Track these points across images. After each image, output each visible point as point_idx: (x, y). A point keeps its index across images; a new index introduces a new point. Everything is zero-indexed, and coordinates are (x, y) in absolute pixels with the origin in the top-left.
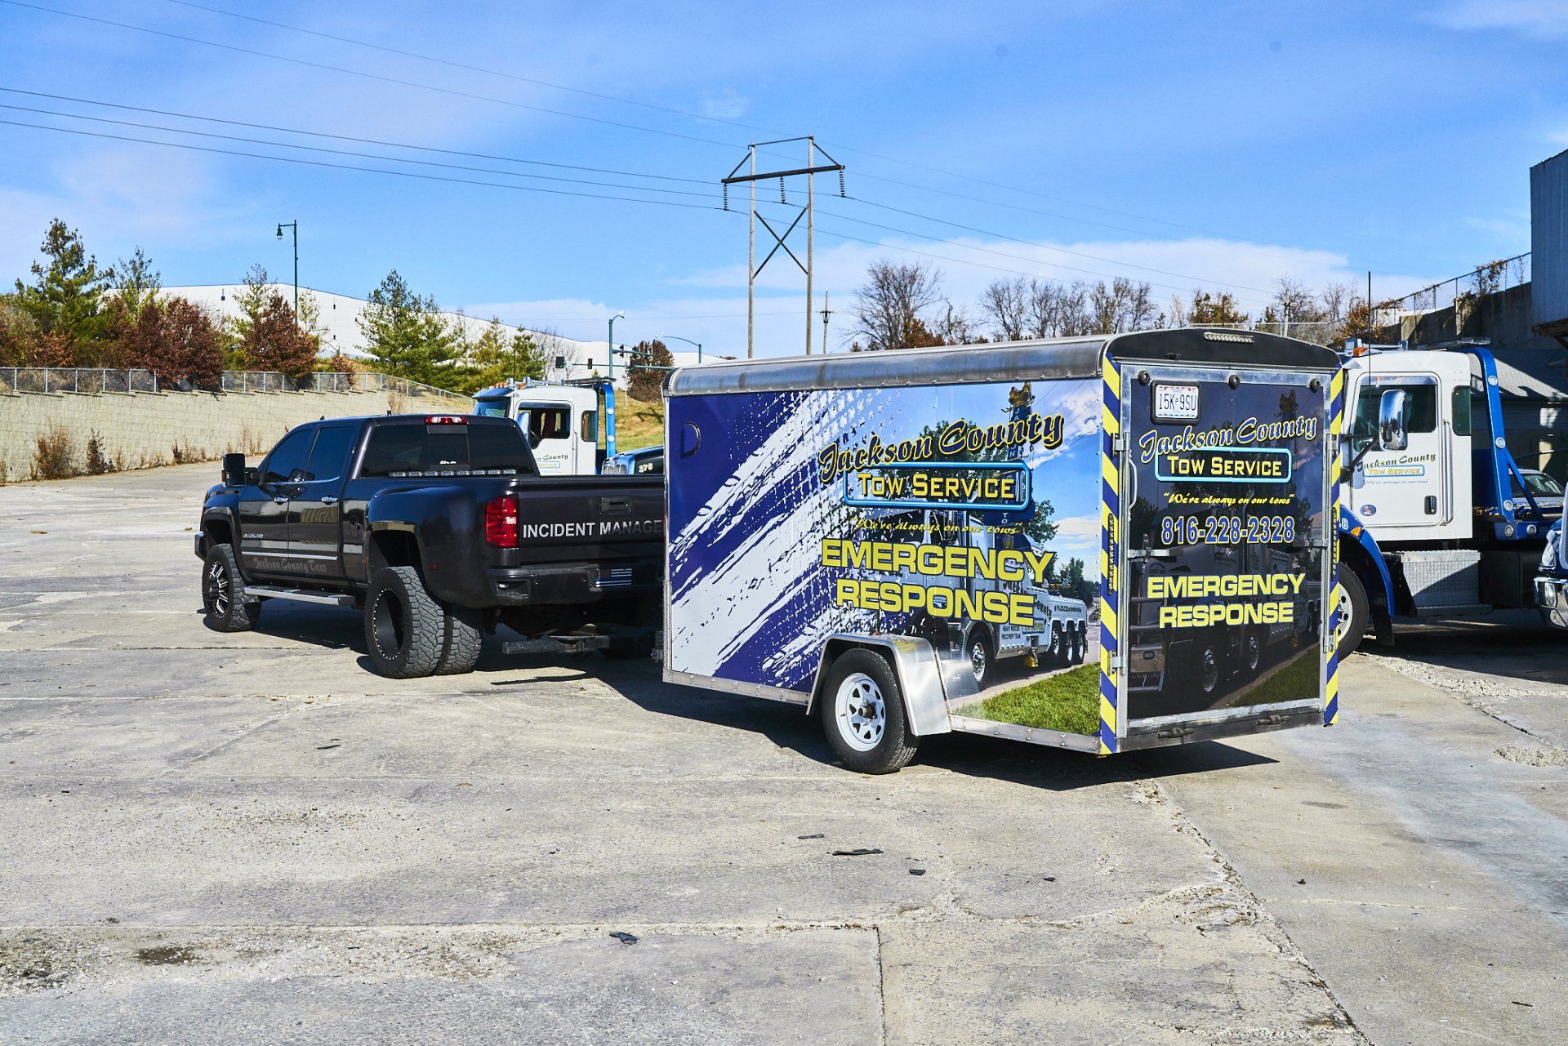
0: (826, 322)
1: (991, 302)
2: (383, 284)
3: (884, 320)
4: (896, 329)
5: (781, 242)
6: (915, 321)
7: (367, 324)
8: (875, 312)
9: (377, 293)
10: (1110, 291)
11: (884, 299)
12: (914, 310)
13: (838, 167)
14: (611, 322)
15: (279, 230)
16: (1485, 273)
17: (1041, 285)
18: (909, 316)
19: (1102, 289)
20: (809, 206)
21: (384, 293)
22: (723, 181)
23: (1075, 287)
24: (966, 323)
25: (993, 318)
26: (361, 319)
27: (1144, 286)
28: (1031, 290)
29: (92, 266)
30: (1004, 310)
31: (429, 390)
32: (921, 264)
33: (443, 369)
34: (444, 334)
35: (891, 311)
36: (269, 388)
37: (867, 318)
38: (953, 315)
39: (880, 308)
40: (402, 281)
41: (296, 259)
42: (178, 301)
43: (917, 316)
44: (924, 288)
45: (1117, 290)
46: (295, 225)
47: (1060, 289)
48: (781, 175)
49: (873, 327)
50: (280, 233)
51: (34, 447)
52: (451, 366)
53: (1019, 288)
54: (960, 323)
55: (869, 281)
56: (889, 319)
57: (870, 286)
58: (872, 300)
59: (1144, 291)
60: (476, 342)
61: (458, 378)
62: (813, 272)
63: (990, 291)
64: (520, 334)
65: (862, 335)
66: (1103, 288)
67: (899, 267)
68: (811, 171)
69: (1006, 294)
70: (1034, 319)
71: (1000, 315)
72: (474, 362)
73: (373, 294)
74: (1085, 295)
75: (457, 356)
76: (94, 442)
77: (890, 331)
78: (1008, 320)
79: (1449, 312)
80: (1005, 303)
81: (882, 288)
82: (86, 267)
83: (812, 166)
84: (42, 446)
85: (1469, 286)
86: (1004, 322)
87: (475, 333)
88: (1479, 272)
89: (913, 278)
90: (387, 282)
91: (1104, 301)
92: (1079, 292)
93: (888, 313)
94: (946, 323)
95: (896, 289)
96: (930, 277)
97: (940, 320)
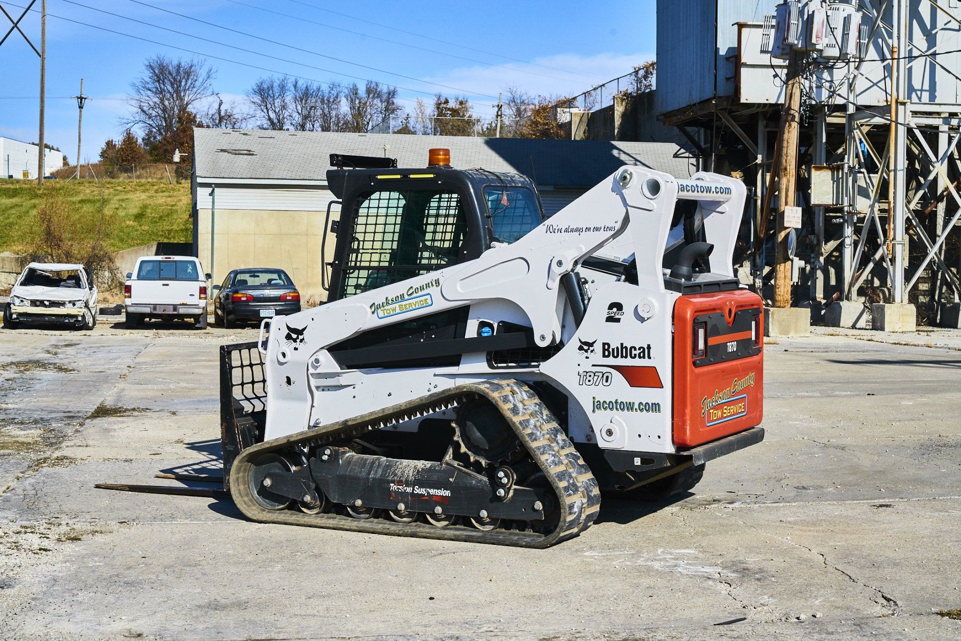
0: (81, 107)
1: (257, 99)
3: (160, 112)
4: (171, 117)
6: (188, 113)
8: (152, 104)
10: (362, 91)
11: (160, 92)
12: (187, 104)
16: (641, 73)
18: (183, 109)
19: (355, 91)
23: (333, 86)
24: (236, 117)
25: (259, 114)
27: (392, 88)
28: (292, 89)
30: (269, 106)
32: (195, 62)
35: (166, 103)
37: (145, 109)
38: (223, 108)
39: (157, 100)
43: (190, 108)
44: (197, 84)
45: (369, 91)
47: (319, 89)
49: (150, 118)
53: (283, 88)
54: (229, 116)
55: (147, 75)
56: (164, 110)
57: (148, 80)
58: (149, 93)
59: (392, 94)
63: (255, 87)
65: (141, 125)
66: (357, 89)
67: (175, 63)
69: (271, 92)
70: (295, 115)
71: (265, 110)
74: (341, 94)
77: (166, 121)
78: (272, 115)
79: (611, 108)
80: (270, 99)
81: (158, 81)
85: (628, 86)
86: (269, 116)
88: (636, 72)
89: (188, 74)
91: (357, 102)
92: (334, 92)
93: (163, 104)
94: (217, 116)
95: (172, 84)
96: (202, 73)
97: (211, 113)
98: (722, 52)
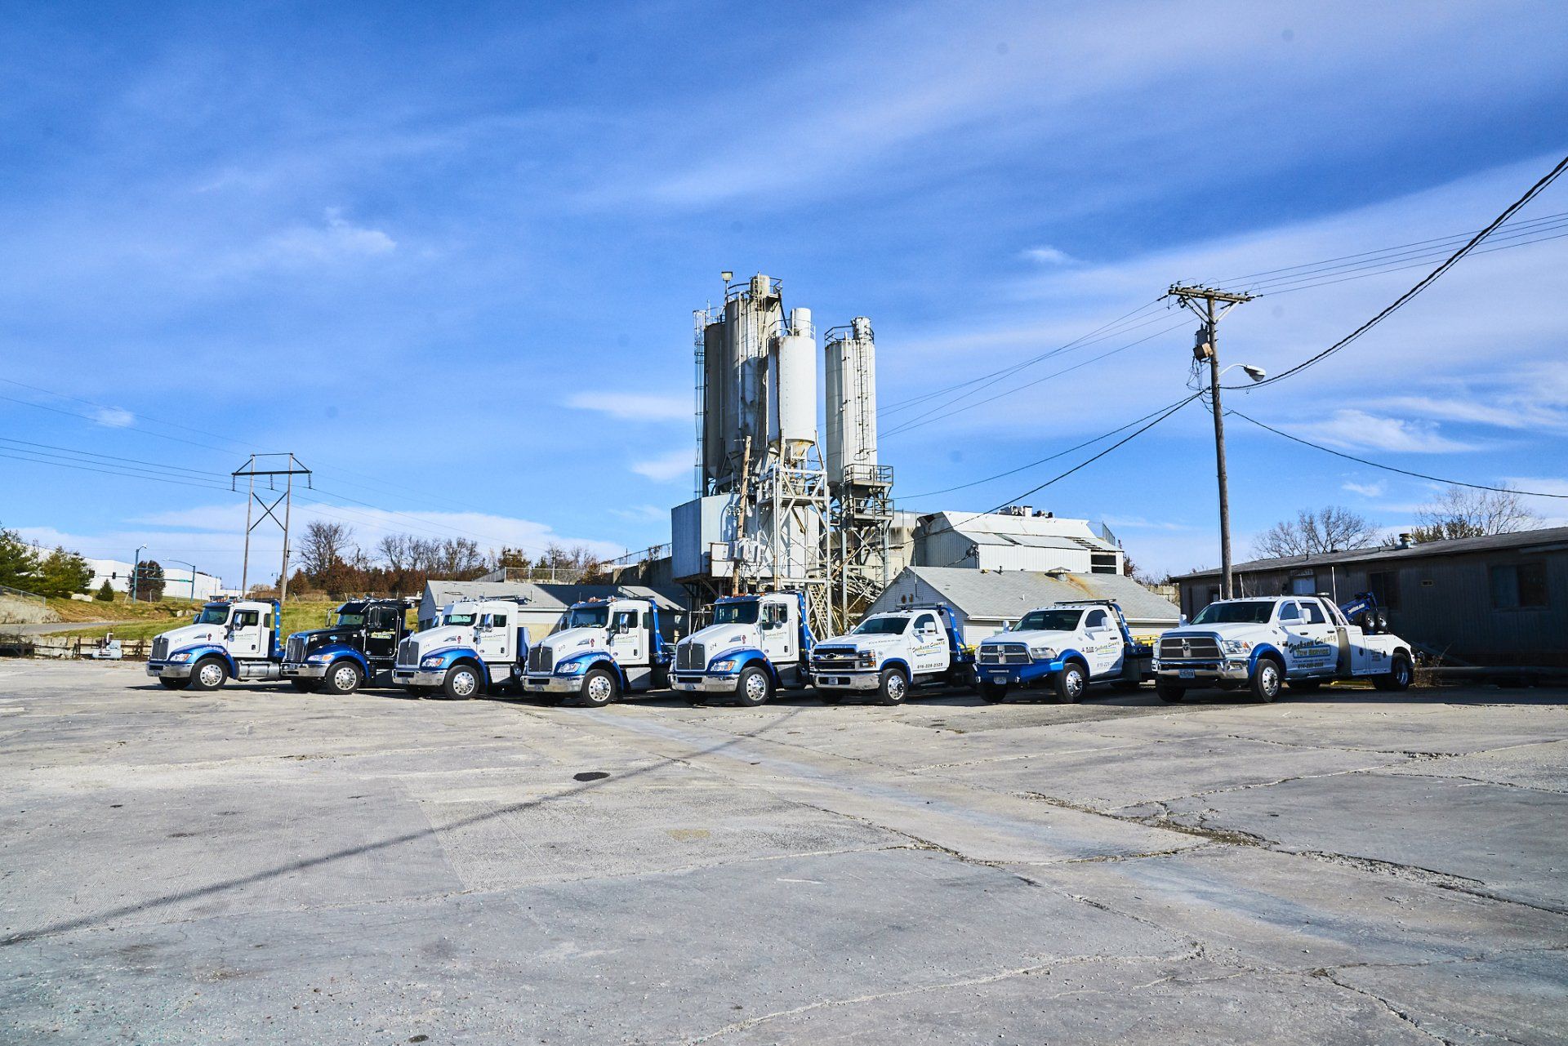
1: (384, 547)
3: (317, 555)
4: (324, 560)
5: (269, 511)
6: (337, 558)
8: (311, 550)
10: (455, 545)
11: (316, 542)
12: (336, 550)
13: (307, 472)
14: (138, 551)
16: (652, 550)
17: (414, 539)
18: (332, 553)
19: (450, 543)
20: (288, 492)
22: (233, 474)
24: (368, 559)
25: (385, 557)
27: (474, 542)
28: (408, 541)
30: (392, 552)
31: (10, 591)
32: (341, 523)
33: (23, 577)
34: (23, 556)
35: (321, 550)
37: (306, 553)
38: (360, 553)
39: (314, 548)
43: (338, 553)
44: (342, 538)
45: (459, 544)
47: (426, 542)
48: (271, 473)
49: (309, 559)
52: (27, 576)
53: (401, 540)
54: (364, 559)
55: (309, 531)
56: (320, 555)
57: (308, 534)
58: (309, 543)
59: (474, 545)
60: (45, 561)
61: (31, 583)
62: (289, 530)
63: (384, 541)
64: (75, 557)
65: (302, 564)
67: (328, 524)
68: (290, 472)
69: (393, 543)
70: (410, 558)
71: (389, 555)
72: (42, 574)
74: (440, 546)
75: (33, 570)
77: (320, 562)
79: (636, 568)
80: (392, 548)
81: (316, 536)
83: (292, 470)
85: (645, 556)
86: (392, 559)
87: (44, 556)
88: (650, 549)
89: (336, 531)
91: (451, 550)
92: (436, 544)
93: (319, 551)
94: (356, 558)
95: (325, 537)
96: (346, 531)
97: (353, 556)
98: (702, 553)
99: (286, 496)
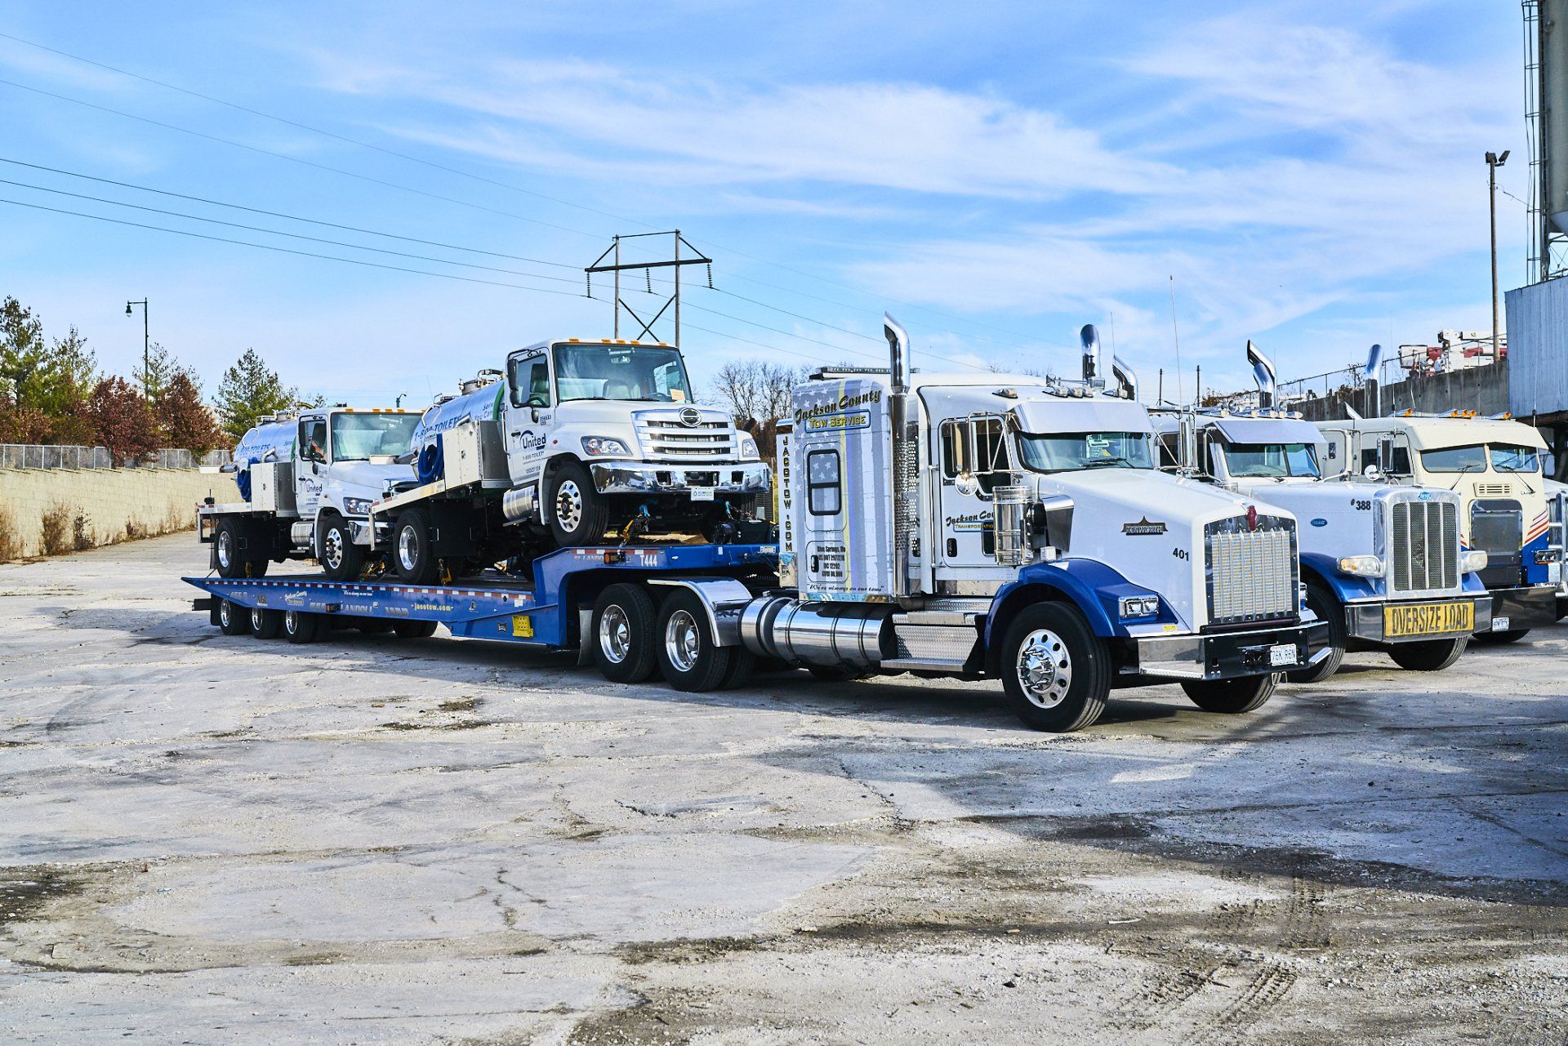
2: (240, 362)
5: (647, 329)
7: (224, 402)
9: (233, 371)
13: (705, 261)
15: (129, 307)
20: (677, 295)
21: (239, 371)
22: (586, 270)
26: (218, 398)
29: (40, 344)
36: (185, 467)
40: (259, 360)
41: (147, 336)
42: (114, 379)
46: (146, 303)
48: (647, 266)
50: (129, 311)
51: (41, 524)
68: (677, 263)
73: (229, 372)
76: (81, 519)
82: (33, 346)
83: (680, 259)
84: (45, 520)
90: (242, 360)
99: (674, 301)
